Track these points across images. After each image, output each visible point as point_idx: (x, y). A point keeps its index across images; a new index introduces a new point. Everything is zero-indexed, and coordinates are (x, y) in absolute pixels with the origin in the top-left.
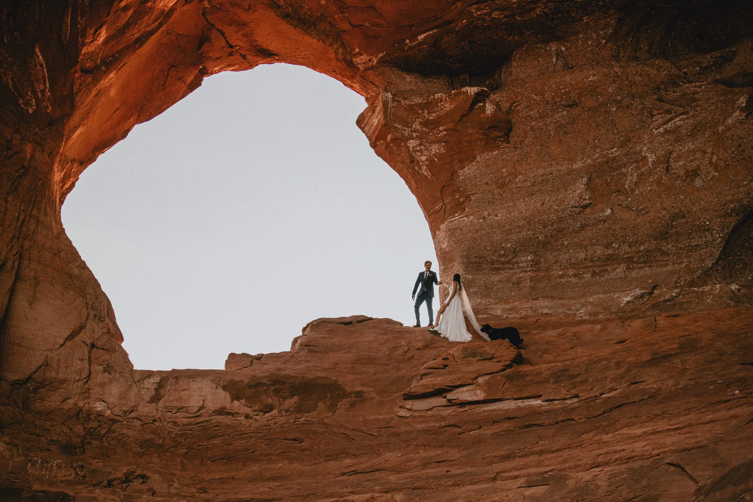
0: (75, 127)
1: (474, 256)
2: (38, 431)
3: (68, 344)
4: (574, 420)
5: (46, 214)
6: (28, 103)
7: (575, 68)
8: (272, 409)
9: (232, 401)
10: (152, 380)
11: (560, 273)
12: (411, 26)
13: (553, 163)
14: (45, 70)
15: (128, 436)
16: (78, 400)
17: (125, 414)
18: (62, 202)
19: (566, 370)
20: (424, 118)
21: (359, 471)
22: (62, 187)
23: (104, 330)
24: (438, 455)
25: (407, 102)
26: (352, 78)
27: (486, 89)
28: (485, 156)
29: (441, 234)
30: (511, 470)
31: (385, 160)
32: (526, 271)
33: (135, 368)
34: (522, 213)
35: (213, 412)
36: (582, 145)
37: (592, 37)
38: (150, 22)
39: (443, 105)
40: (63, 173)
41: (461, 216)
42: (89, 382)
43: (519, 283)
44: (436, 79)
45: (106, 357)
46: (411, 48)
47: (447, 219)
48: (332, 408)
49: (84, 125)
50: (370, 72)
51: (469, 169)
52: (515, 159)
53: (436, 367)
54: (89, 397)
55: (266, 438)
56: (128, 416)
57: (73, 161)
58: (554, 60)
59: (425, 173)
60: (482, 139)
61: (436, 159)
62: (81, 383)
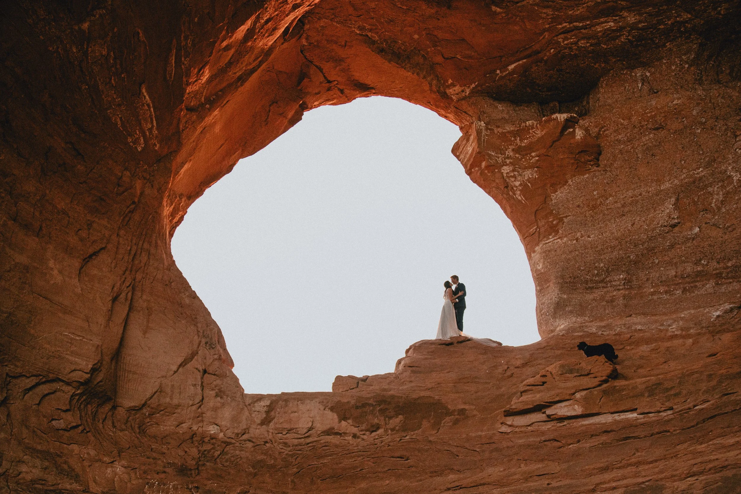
0: (183, 163)
1: (568, 276)
2: (154, 455)
3: (181, 369)
4: (669, 431)
5: (156, 246)
6: (136, 142)
7: (660, 93)
8: (378, 428)
9: (340, 421)
10: (262, 403)
11: (652, 290)
12: (501, 57)
13: (642, 184)
14: (152, 109)
15: (241, 457)
16: (192, 424)
17: (238, 436)
18: (171, 235)
19: (660, 384)
20: (517, 144)
21: (463, 486)
22: (171, 221)
23: (216, 357)
24: (539, 468)
25: (500, 130)
26: (446, 108)
27: (575, 115)
28: (577, 179)
29: (536, 256)
30: (609, 482)
31: (481, 186)
32: (619, 290)
33: (246, 392)
34: (613, 233)
35: (322, 433)
36: (669, 166)
37: (675, 62)
38: (251, 60)
39: (534, 132)
40: (172, 207)
41: (555, 238)
42: (202, 407)
43: (612, 301)
44: (527, 107)
45: (218, 382)
46: (502, 78)
47: (541, 241)
48: (436, 425)
49: (191, 160)
50: (463, 102)
51: (562, 193)
52: (605, 181)
53: (536, 384)
54: (202, 421)
55: (373, 456)
56: (241, 439)
57: (181, 195)
58: (640, 85)
59: (519, 198)
60: (573, 164)
61: (529, 184)
62: (194, 408)
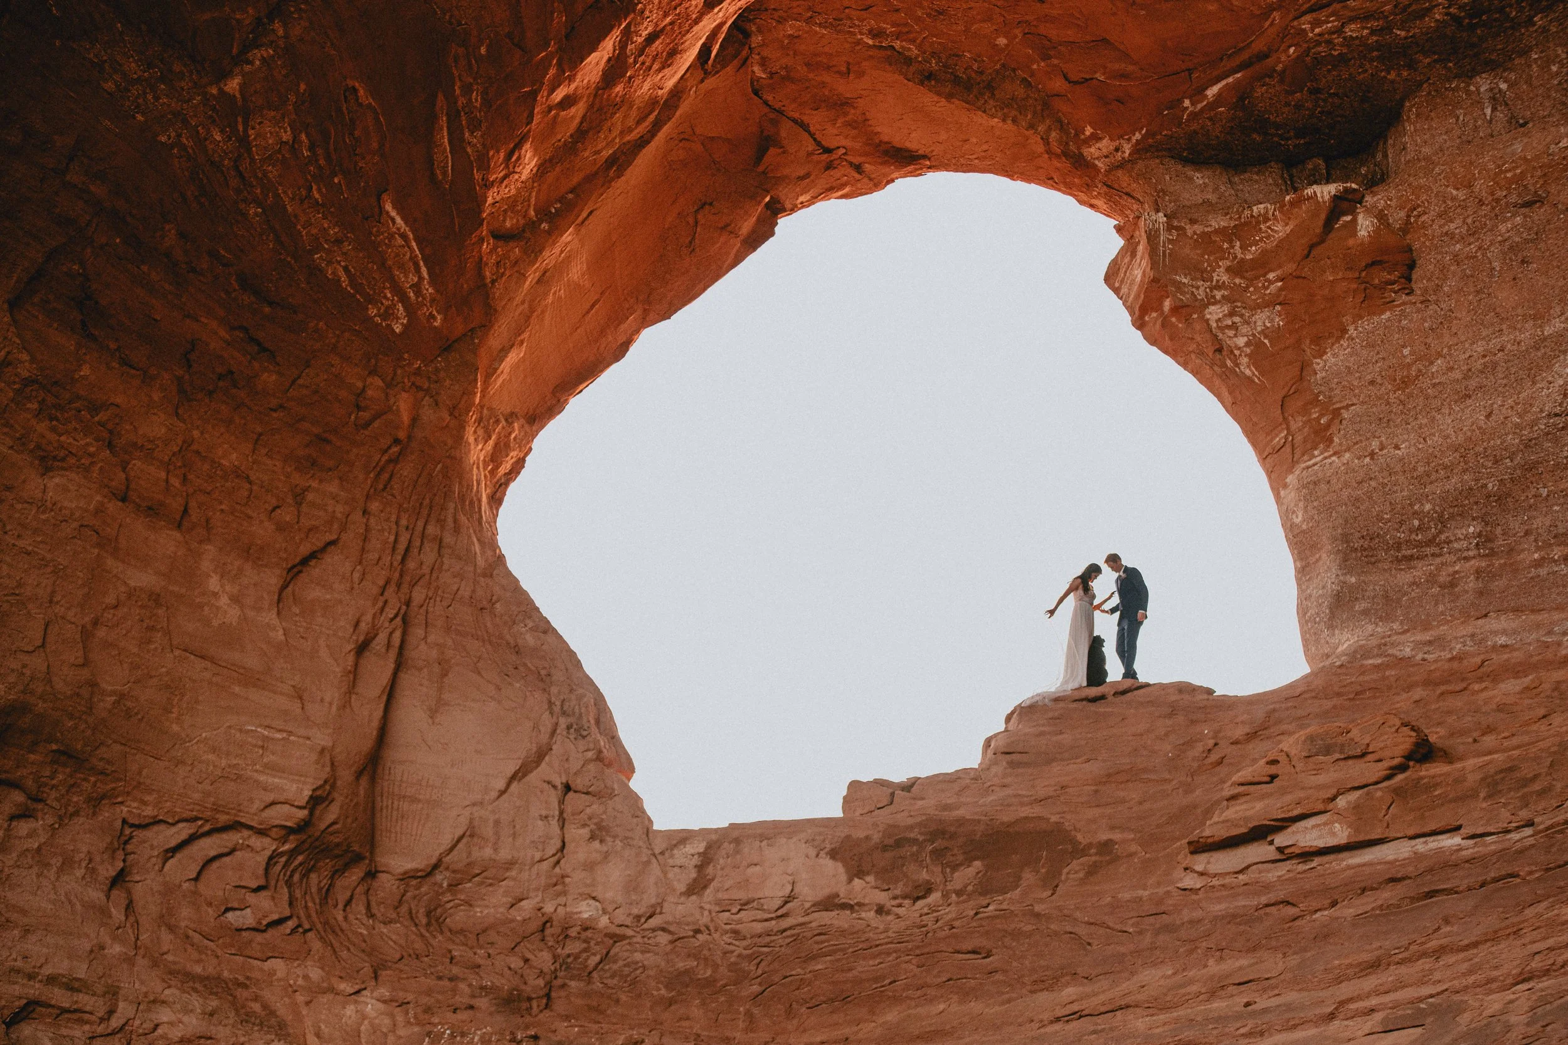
0: (502, 349)
1: (1357, 535)
2: (455, 970)
3: (514, 786)
4: (1518, 876)
5: (457, 529)
6: (388, 314)
7: (1530, 125)
8: (929, 891)
9: (850, 881)
10: (689, 849)
11: (1536, 556)
12: (1190, 71)
13: (1504, 327)
14: (414, 244)
15: (644, 967)
16: (543, 901)
17: (639, 921)
18: (496, 500)
19: (1511, 769)
20: (1236, 257)
21: (1084, 1013)
22: (493, 472)
23: (590, 754)
24: (1241, 968)
25: (1198, 228)
26: (1088, 187)
27: (1354, 186)
28: (1366, 325)
29: (1289, 495)
30: (1368, 996)
31: (1166, 351)
32: (1466, 559)
33: (656, 827)
34: (1447, 437)
35: (813, 905)
36: (1560, 284)
37: (1558, 56)
38: (631, 122)
39: (1269, 228)
40: (491, 442)
41: (1326, 454)
42: (562, 862)
43: (1452, 584)
44: (1257, 174)
45: (596, 808)
46: (1194, 116)
47: (1298, 462)
48: (1051, 882)
49: (522, 342)
50: (1120, 173)
51: (1334, 355)
52: (1426, 325)
53: (1256, 779)
54: (564, 893)
55: (918, 952)
56: (645, 926)
57: (510, 417)
58: (1488, 111)
59: (1248, 372)
60: (1355, 291)
61: (1266, 341)
62: (545, 865)
